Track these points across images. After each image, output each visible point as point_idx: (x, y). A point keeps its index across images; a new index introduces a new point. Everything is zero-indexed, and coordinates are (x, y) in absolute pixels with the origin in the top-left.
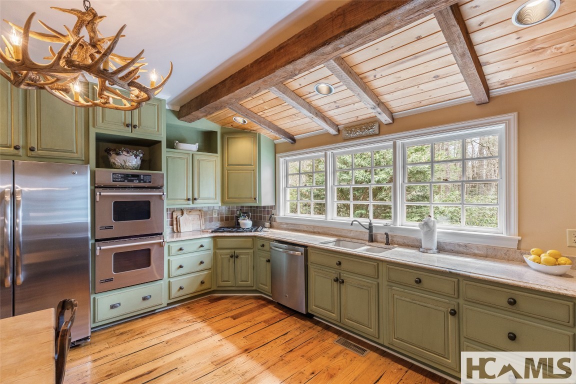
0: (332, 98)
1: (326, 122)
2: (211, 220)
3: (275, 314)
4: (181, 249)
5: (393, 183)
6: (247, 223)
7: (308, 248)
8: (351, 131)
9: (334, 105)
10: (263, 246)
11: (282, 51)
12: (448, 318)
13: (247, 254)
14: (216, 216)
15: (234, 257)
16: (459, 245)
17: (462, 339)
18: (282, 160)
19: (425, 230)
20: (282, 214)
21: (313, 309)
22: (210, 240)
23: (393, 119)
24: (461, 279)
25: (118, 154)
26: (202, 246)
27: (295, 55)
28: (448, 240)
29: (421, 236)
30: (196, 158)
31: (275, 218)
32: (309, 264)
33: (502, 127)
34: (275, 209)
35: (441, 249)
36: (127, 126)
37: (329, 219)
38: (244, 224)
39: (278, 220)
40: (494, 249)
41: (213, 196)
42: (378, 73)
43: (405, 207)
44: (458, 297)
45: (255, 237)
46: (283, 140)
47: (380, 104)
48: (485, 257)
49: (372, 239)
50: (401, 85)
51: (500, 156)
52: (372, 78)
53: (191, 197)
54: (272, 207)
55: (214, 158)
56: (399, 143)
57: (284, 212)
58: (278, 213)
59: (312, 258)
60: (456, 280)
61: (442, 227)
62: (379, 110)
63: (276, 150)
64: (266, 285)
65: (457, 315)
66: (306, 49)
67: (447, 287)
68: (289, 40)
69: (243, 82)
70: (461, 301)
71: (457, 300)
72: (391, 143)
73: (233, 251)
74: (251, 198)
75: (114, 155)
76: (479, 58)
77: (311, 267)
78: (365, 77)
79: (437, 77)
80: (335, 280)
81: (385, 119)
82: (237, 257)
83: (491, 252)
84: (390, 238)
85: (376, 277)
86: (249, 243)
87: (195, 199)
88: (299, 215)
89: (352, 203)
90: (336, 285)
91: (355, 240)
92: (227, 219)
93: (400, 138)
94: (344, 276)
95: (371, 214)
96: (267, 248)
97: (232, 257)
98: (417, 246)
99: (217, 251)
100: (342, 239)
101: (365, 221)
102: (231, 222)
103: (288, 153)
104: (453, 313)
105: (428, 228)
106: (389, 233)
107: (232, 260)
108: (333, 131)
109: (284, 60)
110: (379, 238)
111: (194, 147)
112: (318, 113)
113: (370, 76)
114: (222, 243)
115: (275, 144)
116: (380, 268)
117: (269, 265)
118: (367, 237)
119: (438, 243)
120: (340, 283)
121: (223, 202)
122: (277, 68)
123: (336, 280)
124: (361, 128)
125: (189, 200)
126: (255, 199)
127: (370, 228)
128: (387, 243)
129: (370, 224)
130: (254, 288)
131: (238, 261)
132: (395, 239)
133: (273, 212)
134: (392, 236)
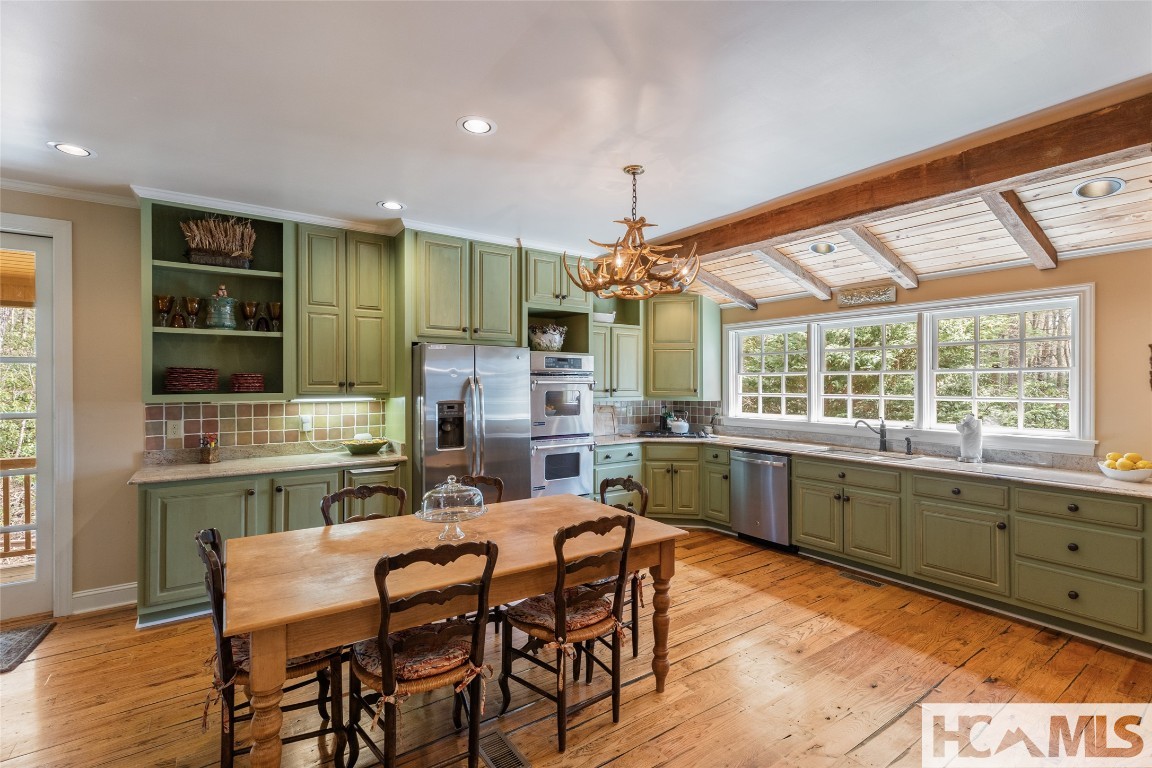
0: (831, 256)
1: (815, 284)
2: (625, 421)
3: (740, 548)
4: (607, 457)
5: (917, 371)
6: (682, 426)
7: (793, 458)
8: (852, 296)
9: (832, 264)
10: (716, 456)
11: (784, 215)
12: (995, 534)
13: (691, 468)
14: (631, 415)
15: (672, 471)
16: (1014, 453)
17: (1014, 557)
18: (732, 334)
19: (965, 432)
20: (732, 414)
21: (800, 538)
22: (638, 447)
23: (918, 282)
24: (1012, 487)
25: (545, 332)
26: (630, 455)
27: (803, 223)
28: (998, 446)
29: (959, 442)
30: (615, 332)
31: (720, 420)
32: (794, 479)
33: (1076, 299)
34: (720, 406)
35: (987, 458)
36: (557, 297)
37: (814, 420)
38: (679, 427)
39: (725, 422)
40: (1063, 456)
41: (634, 387)
42: (903, 234)
43: (935, 405)
44: (1009, 509)
45: (702, 444)
46: (737, 303)
47: (901, 265)
48: (1052, 467)
49: (884, 447)
50: (933, 246)
51: (1073, 337)
52: (894, 238)
53: (608, 387)
54: (714, 404)
55: (636, 333)
56: (926, 315)
57: (735, 411)
58: (725, 413)
59: (798, 470)
60: (1006, 488)
61: (989, 430)
62: (899, 273)
63: (725, 317)
64: (720, 512)
65: (1006, 530)
66: (819, 219)
67: (995, 496)
68: (794, 205)
69: (718, 244)
70: (1012, 513)
71: (1007, 513)
72: (915, 314)
73: (669, 463)
74: (689, 390)
75: (539, 334)
76: (1045, 232)
77: (796, 481)
78: (884, 238)
79: (983, 239)
80: (835, 497)
81: (907, 282)
82: (676, 472)
83: (1058, 462)
84: (913, 446)
85: (898, 490)
86: (693, 453)
87: (614, 390)
88: (761, 416)
89: (850, 397)
90: (837, 505)
91: (858, 450)
92: (645, 420)
93: (927, 309)
94: (850, 491)
95: (882, 413)
96: (723, 458)
97: (668, 471)
98: (954, 454)
99: (648, 463)
100: (836, 448)
101: (875, 423)
102: (653, 425)
103: (742, 324)
104: (1002, 527)
105: (970, 431)
106: (912, 439)
107: (669, 476)
108: (822, 295)
109: (786, 227)
110: (895, 447)
111: (610, 317)
112: (807, 274)
113: (891, 237)
114: (654, 452)
115: (721, 310)
116: (903, 480)
117: (725, 483)
118: (878, 444)
119: (985, 451)
120: (844, 500)
121: (646, 393)
122: (774, 235)
123: (838, 498)
124: (868, 293)
125: (607, 391)
126: (695, 391)
127: (883, 432)
128: (909, 452)
129: (883, 426)
130: (699, 518)
131: (677, 477)
132: (920, 447)
133: (717, 410)
134: (915, 443)
